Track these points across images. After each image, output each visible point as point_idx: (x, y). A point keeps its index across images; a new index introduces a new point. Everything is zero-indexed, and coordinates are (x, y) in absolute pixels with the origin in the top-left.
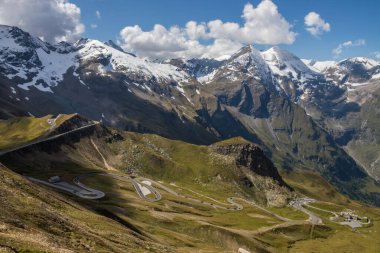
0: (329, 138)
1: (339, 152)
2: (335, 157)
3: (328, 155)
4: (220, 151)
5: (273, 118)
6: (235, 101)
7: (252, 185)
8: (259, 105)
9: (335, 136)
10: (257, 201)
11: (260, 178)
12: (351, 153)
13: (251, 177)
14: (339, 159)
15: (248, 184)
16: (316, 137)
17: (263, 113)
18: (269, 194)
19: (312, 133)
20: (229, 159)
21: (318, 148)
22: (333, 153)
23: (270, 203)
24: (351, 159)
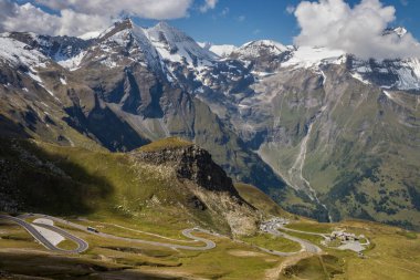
0: (240, 142)
1: (253, 158)
2: (250, 165)
3: (241, 162)
5: (169, 117)
7: (204, 208)
8: (150, 100)
13: (202, 196)
14: (254, 167)
15: (199, 206)
16: (225, 140)
17: (154, 111)
18: (231, 218)
19: (220, 136)
20: (166, 171)
21: (229, 154)
22: (247, 160)
23: (234, 231)
24: (267, 166)
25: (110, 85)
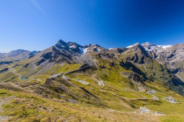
0: (169, 71)
1: (173, 76)
2: (171, 78)
3: (168, 77)
4: (123, 74)
5: (146, 64)
6: (133, 59)
7: (133, 85)
8: (141, 60)
9: (171, 71)
10: (135, 90)
11: (136, 83)
12: (178, 77)
13: (133, 82)
14: (173, 79)
15: (132, 84)
16: (163, 70)
17: (142, 62)
18: (139, 88)
19: (161, 69)
20: (126, 77)
21: (164, 74)
22: (170, 76)
24: (179, 79)
25: (131, 57)
